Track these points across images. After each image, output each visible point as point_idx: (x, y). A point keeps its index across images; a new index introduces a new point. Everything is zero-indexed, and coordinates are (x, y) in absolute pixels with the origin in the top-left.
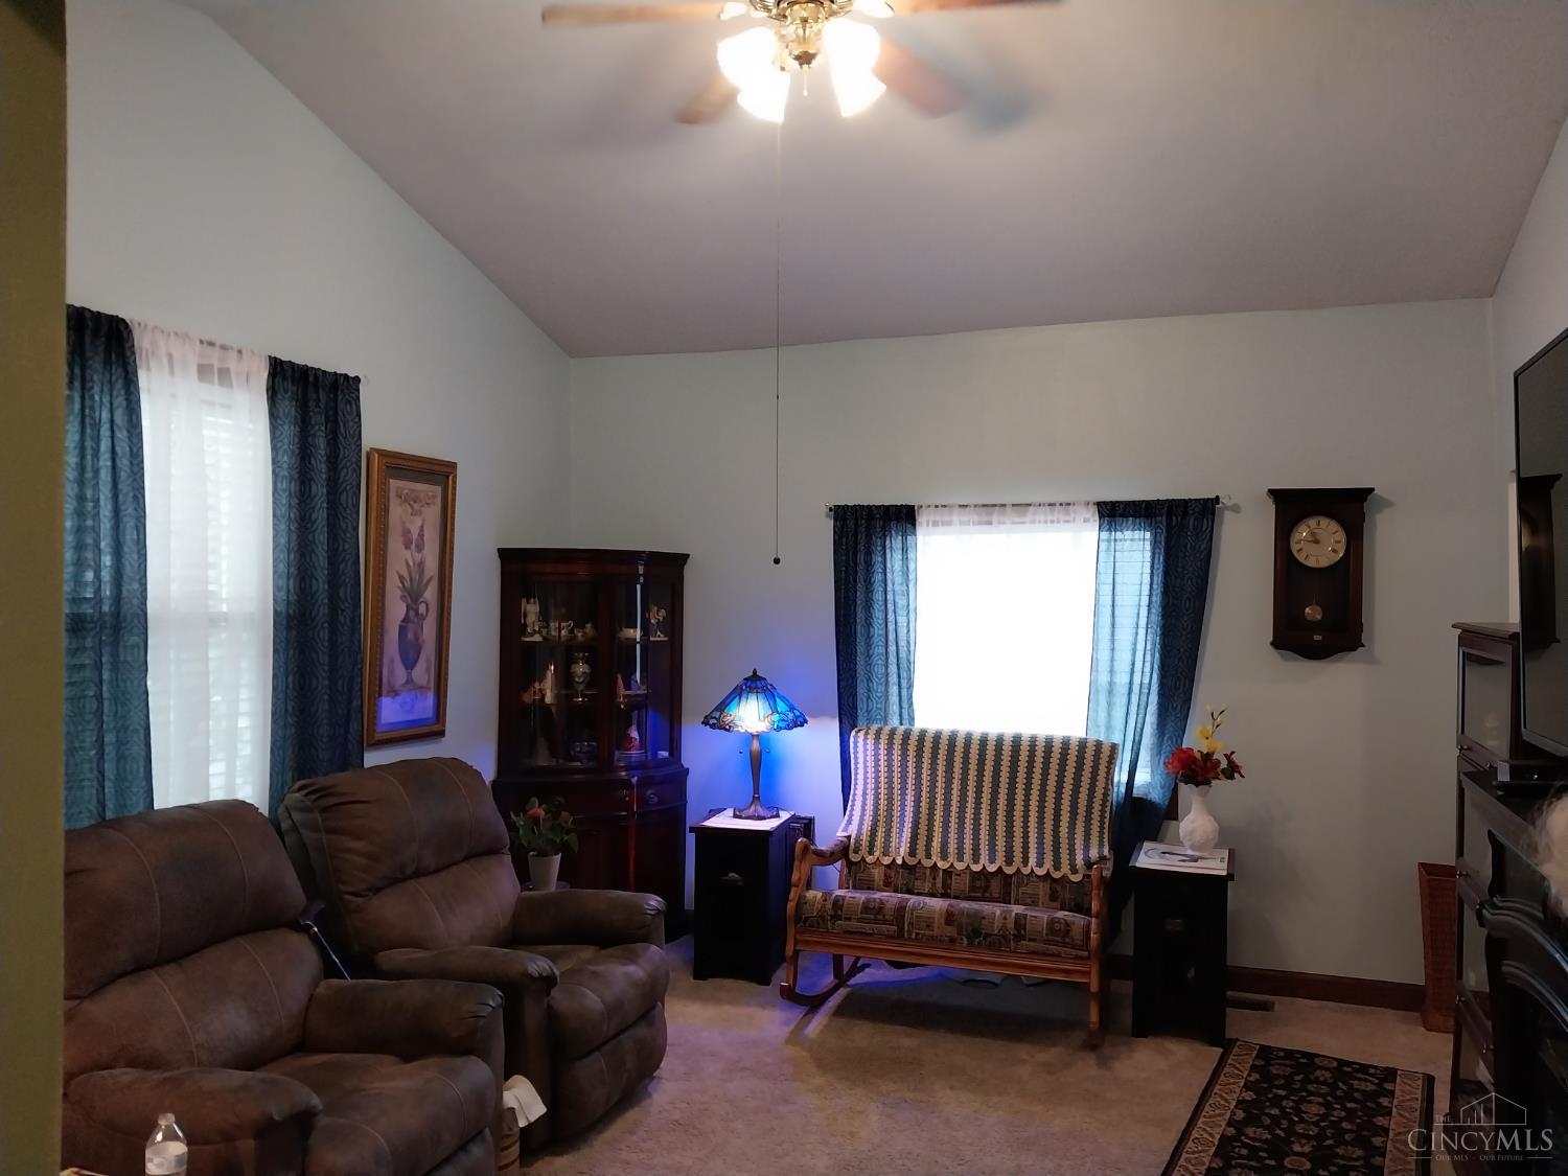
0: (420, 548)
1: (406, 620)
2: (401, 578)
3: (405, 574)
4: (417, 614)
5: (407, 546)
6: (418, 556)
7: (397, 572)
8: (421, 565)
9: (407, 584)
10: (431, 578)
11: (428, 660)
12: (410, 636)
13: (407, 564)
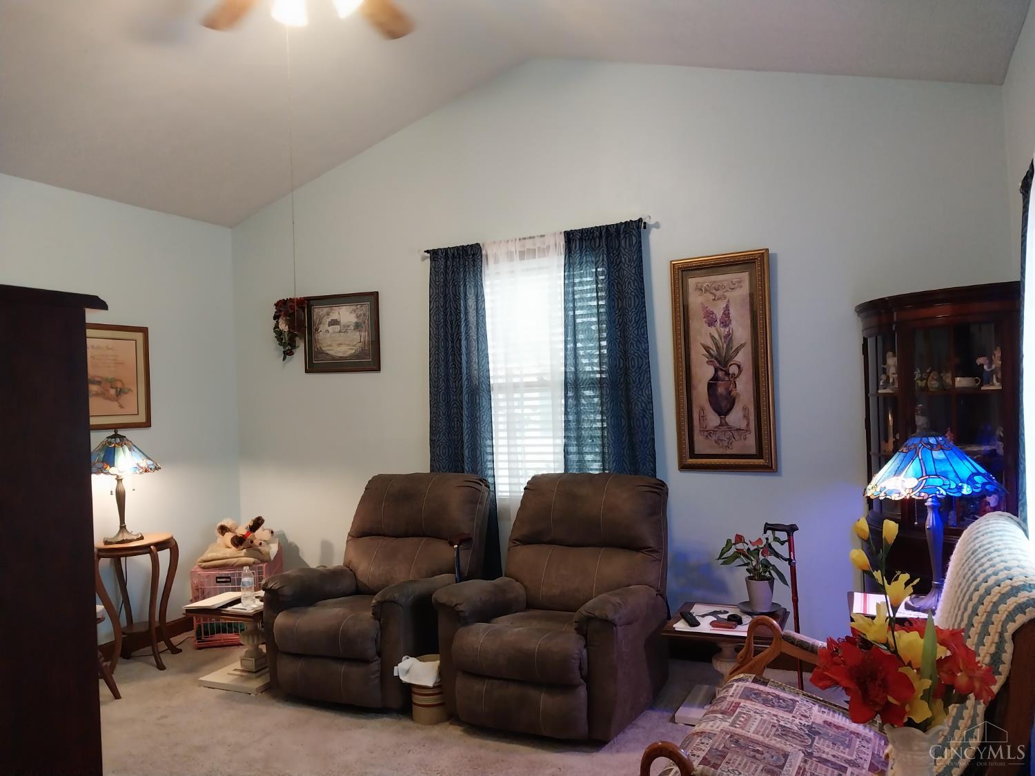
0: (726, 322)
1: (715, 378)
2: (707, 349)
3: (710, 343)
4: (727, 374)
5: (711, 323)
6: (724, 331)
7: (703, 345)
8: (729, 337)
9: (714, 352)
10: (742, 346)
11: (745, 409)
12: (721, 390)
13: (712, 337)
